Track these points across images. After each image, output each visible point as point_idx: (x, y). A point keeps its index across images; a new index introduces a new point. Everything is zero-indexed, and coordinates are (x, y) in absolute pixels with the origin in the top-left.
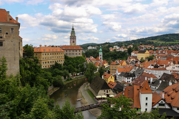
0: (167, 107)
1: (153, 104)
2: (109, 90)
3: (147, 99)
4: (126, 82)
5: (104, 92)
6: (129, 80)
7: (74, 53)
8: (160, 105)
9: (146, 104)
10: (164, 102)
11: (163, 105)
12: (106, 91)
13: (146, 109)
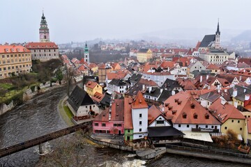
0: (167, 124)
1: (150, 122)
2: (92, 106)
3: (141, 115)
4: (119, 92)
5: (86, 109)
6: (122, 89)
7: (46, 53)
8: (158, 122)
9: (141, 123)
11: (162, 122)
12: (89, 106)
13: (140, 130)
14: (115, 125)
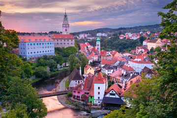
0: (117, 97)
1: (106, 93)
3: (99, 88)
4: (107, 74)
8: (111, 94)
9: (99, 93)
10: (114, 93)
11: (114, 95)
12: (77, 81)
13: (99, 98)
14: (86, 93)
